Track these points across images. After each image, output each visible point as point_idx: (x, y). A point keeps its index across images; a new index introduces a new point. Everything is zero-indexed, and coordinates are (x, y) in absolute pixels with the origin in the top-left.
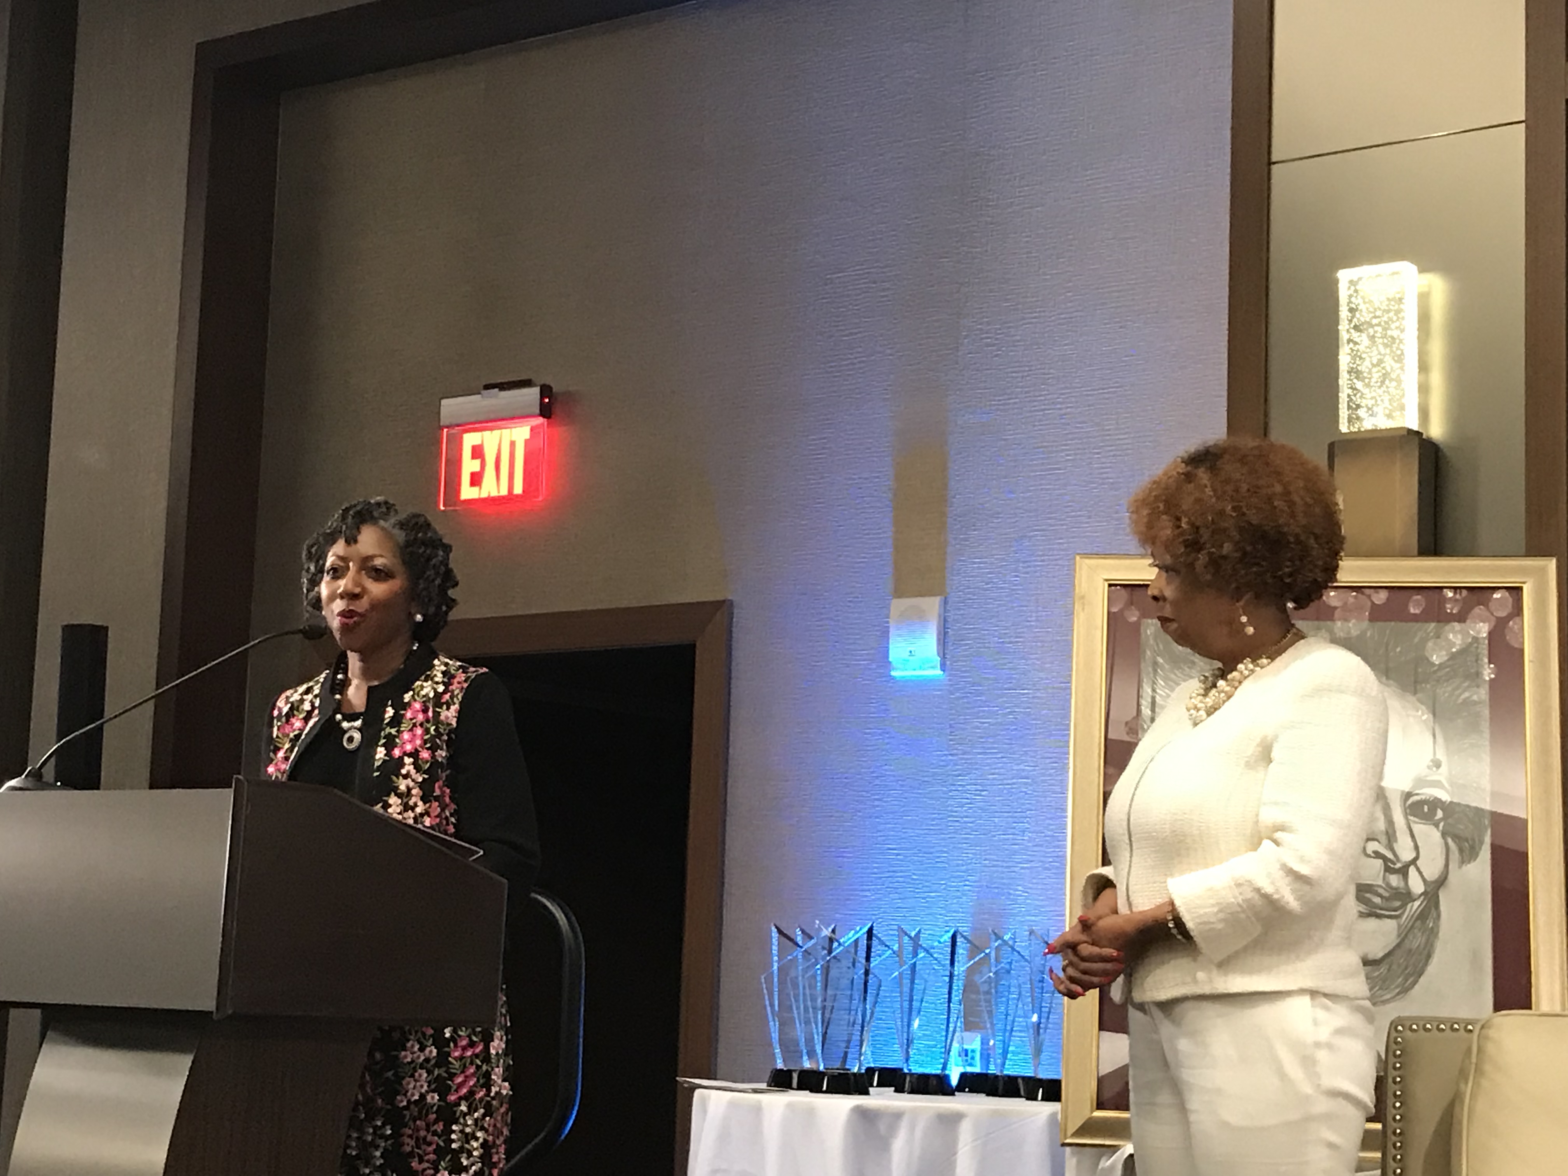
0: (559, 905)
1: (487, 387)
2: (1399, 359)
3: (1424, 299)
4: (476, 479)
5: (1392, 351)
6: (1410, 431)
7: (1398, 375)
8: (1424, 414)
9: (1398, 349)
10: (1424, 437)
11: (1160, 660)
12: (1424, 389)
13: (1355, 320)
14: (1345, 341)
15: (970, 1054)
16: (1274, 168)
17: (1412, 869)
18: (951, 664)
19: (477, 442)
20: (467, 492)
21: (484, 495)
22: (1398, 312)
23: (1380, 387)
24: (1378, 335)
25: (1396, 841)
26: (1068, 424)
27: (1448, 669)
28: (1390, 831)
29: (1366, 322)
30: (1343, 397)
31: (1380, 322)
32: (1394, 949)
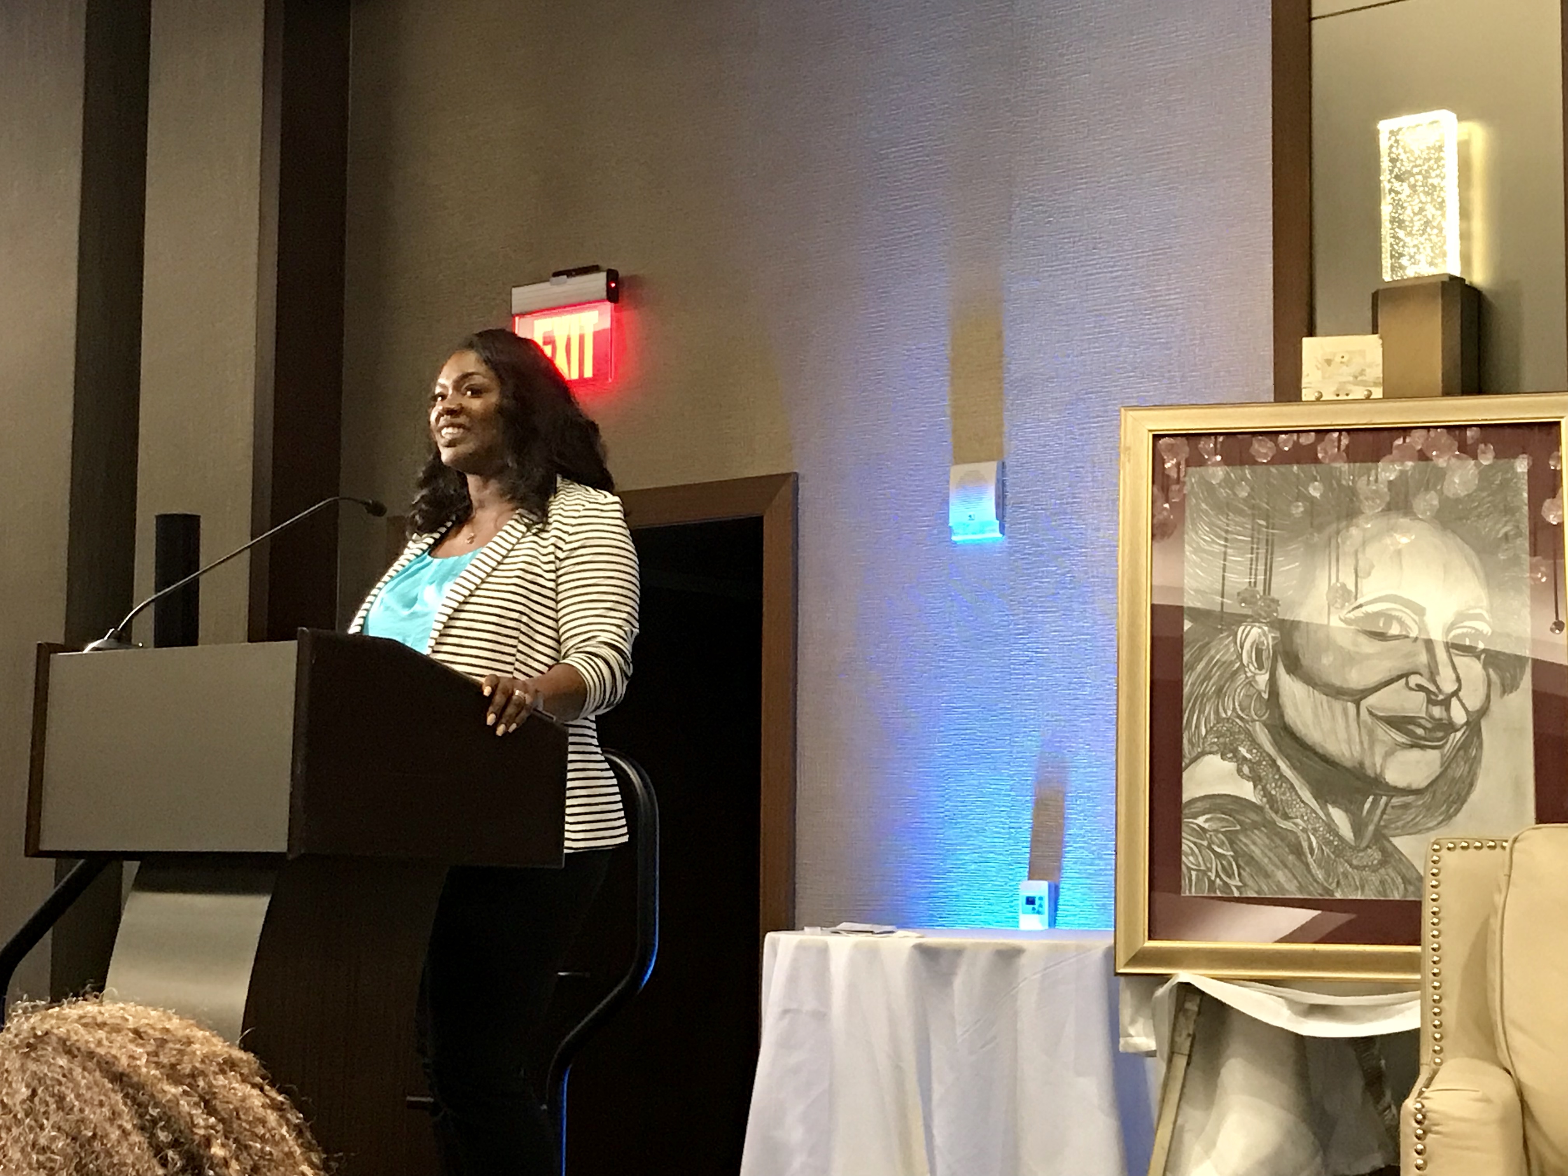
0: (634, 767)
1: (556, 274)
2: (1441, 206)
3: (1464, 147)
5: (1433, 200)
6: (1453, 278)
7: (1440, 223)
8: (1466, 260)
9: (1439, 197)
10: (1467, 283)
11: (1204, 506)
12: (1465, 236)
13: (1396, 170)
14: (1387, 191)
15: (1037, 902)
16: (1315, 23)
17: (1454, 702)
18: (1009, 527)
19: (549, 327)
22: (1438, 160)
23: (1421, 235)
25: (1438, 674)
26: (1121, 287)
28: (1432, 665)
30: (1386, 247)
31: (1421, 171)
32: (1437, 778)
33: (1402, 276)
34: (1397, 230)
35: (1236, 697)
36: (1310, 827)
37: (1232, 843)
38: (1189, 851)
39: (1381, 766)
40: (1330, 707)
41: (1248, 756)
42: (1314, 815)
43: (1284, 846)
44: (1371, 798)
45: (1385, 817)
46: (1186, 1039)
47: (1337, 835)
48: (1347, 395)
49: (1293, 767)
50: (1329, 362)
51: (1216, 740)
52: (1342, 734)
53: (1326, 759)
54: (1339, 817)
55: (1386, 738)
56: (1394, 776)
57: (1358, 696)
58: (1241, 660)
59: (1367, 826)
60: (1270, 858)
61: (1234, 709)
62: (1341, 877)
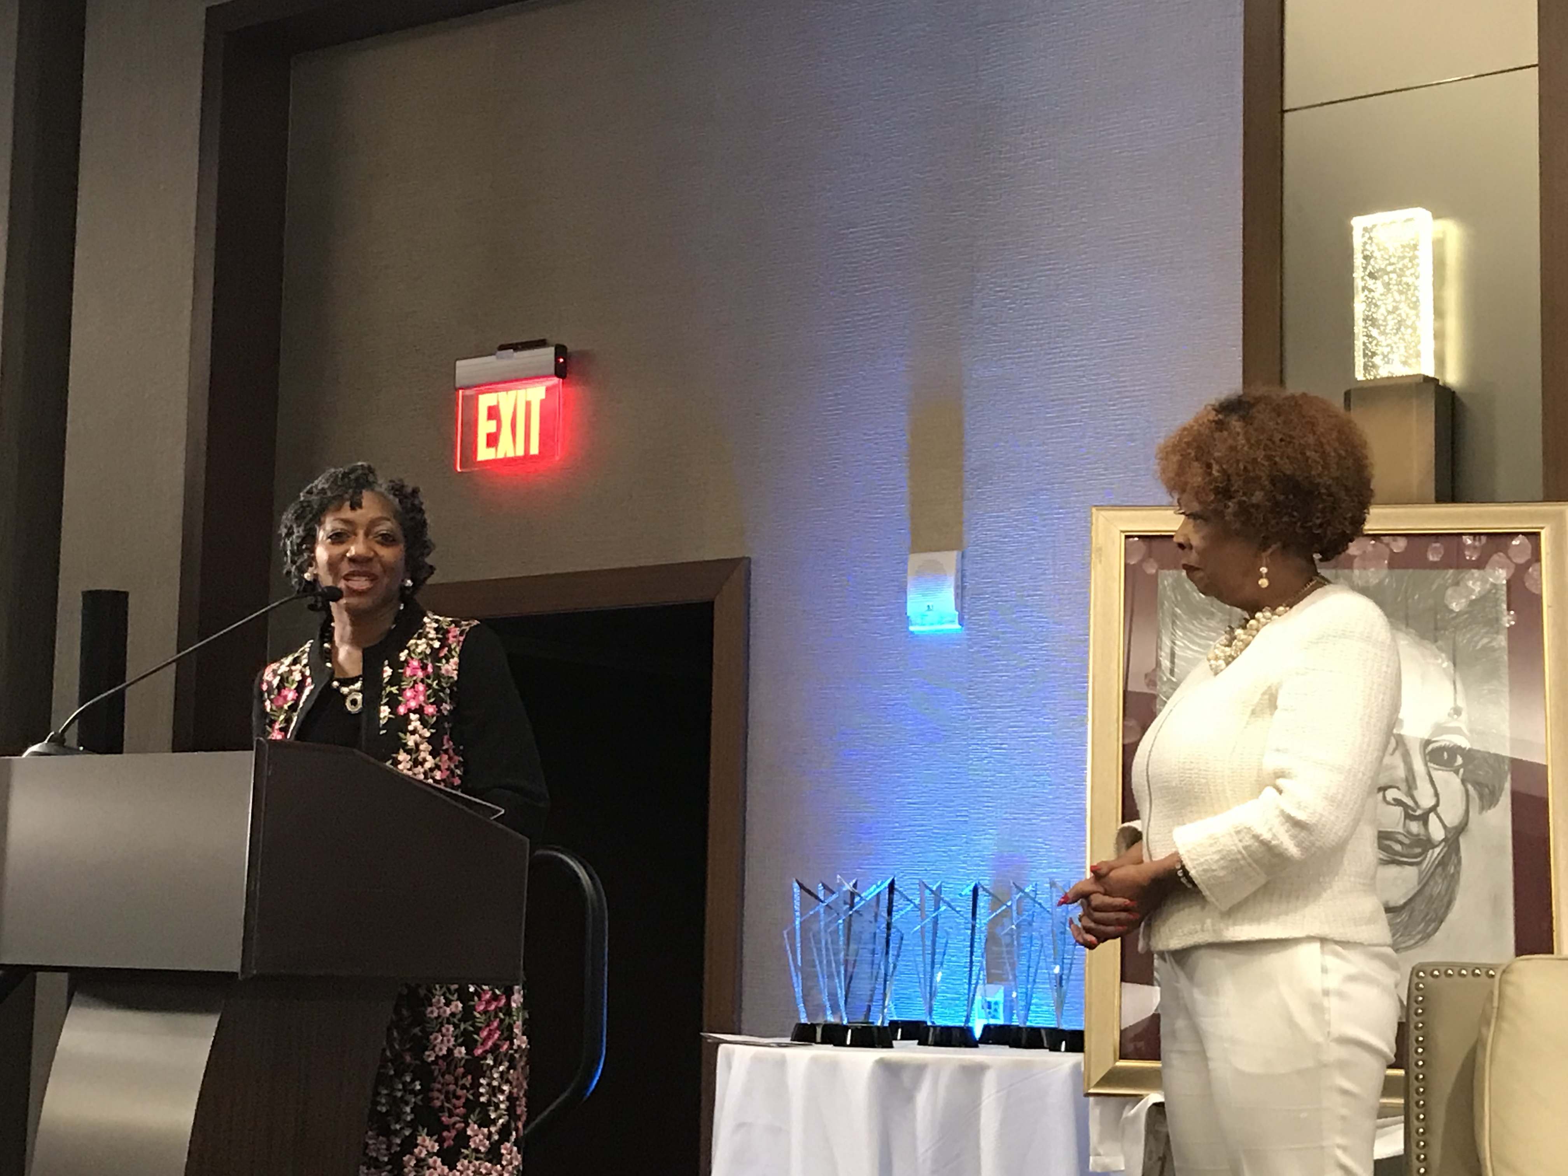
0: (581, 863)
1: (503, 348)
2: (1415, 306)
3: (1439, 245)
4: (493, 440)
5: (1407, 298)
6: (1426, 379)
8: (1440, 361)
9: (1413, 295)
10: (1440, 383)
11: (1178, 611)
12: (1439, 336)
13: (1370, 268)
14: (1360, 289)
15: (993, 1006)
16: (1286, 115)
17: (1432, 816)
18: (969, 619)
19: (493, 403)
20: (484, 453)
21: (500, 456)
22: (1412, 259)
23: (1395, 334)
24: (1393, 282)
25: (1416, 788)
26: (1084, 376)
27: (1466, 616)
28: (1410, 778)
29: (1380, 270)
30: (1359, 345)
31: (1395, 269)
32: (1415, 896)
33: (1375, 376)
34: (1370, 328)
46: (1157, 1161)
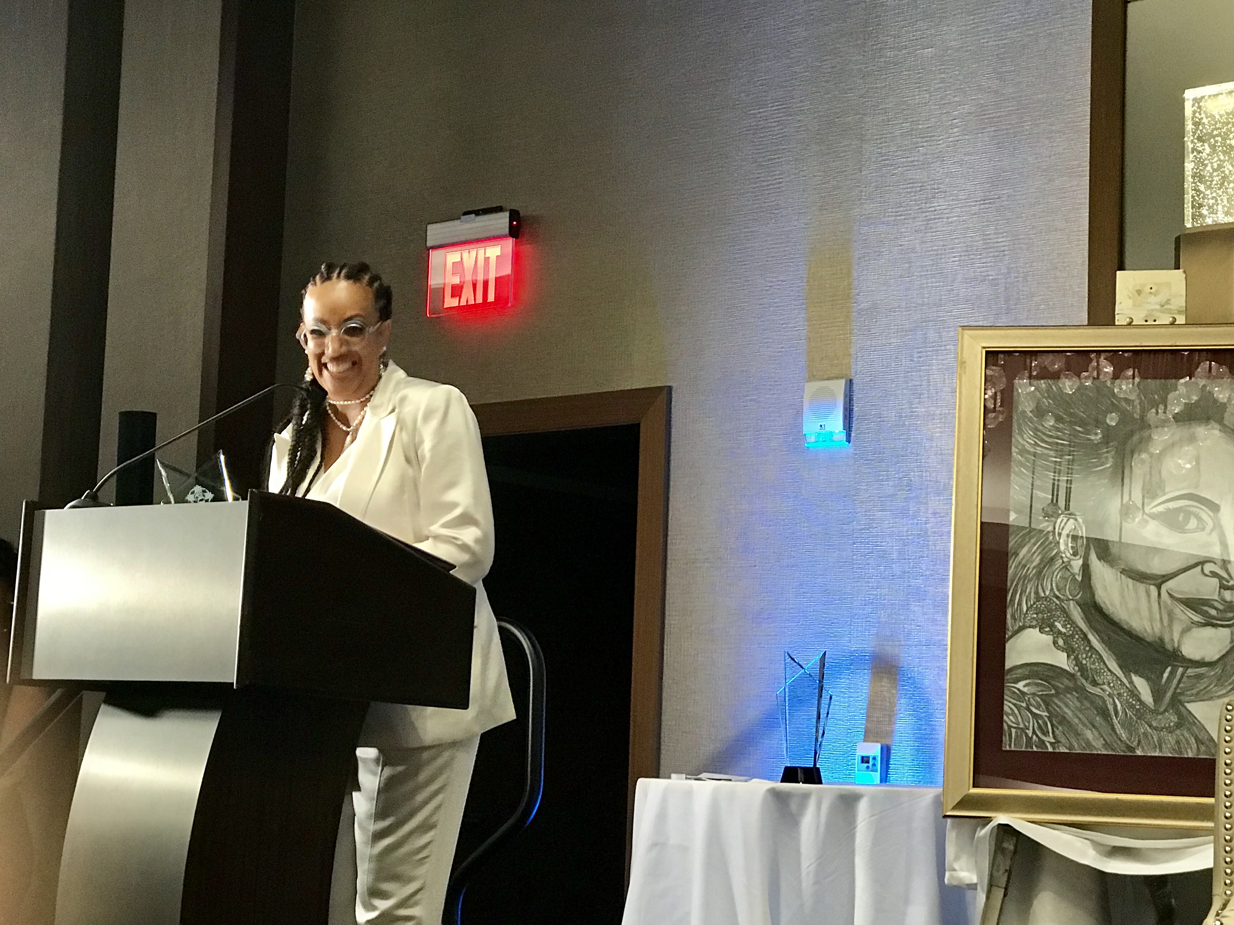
0: (522, 631)
1: (466, 213)
4: (457, 291)
5: (1230, 158)
13: (1198, 132)
14: (1190, 150)
15: (871, 761)
16: (1129, 5)
18: (856, 436)
19: (458, 260)
20: (450, 302)
21: (463, 303)
23: (1219, 189)
24: (1218, 144)
28: (1225, 554)
29: (1207, 134)
30: (1188, 198)
31: (1220, 133)
32: (1227, 653)
33: (1201, 224)
34: (1198, 183)
35: (1054, 579)
36: (1115, 692)
37: (1047, 705)
38: (1010, 712)
39: (1179, 642)
40: (1136, 590)
41: (1063, 630)
42: (1119, 682)
43: (1092, 708)
44: (1169, 669)
45: (1181, 685)
46: (1004, 873)
47: (1139, 700)
48: (1155, 321)
49: (1103, 641)
50: (1139, 292)
51: (1035, 616)
52: (1145, 613)
53: (1130, 634)
54: (1141, 685)
55: (1184, 617)
56: (1189, 650)
57: (1159, 581)
58: (1059, 548)
59: (1165, 692)
60: (1080, 719)
61: (1052, 589)
62: (1142, 736)
